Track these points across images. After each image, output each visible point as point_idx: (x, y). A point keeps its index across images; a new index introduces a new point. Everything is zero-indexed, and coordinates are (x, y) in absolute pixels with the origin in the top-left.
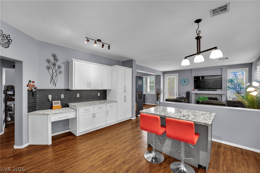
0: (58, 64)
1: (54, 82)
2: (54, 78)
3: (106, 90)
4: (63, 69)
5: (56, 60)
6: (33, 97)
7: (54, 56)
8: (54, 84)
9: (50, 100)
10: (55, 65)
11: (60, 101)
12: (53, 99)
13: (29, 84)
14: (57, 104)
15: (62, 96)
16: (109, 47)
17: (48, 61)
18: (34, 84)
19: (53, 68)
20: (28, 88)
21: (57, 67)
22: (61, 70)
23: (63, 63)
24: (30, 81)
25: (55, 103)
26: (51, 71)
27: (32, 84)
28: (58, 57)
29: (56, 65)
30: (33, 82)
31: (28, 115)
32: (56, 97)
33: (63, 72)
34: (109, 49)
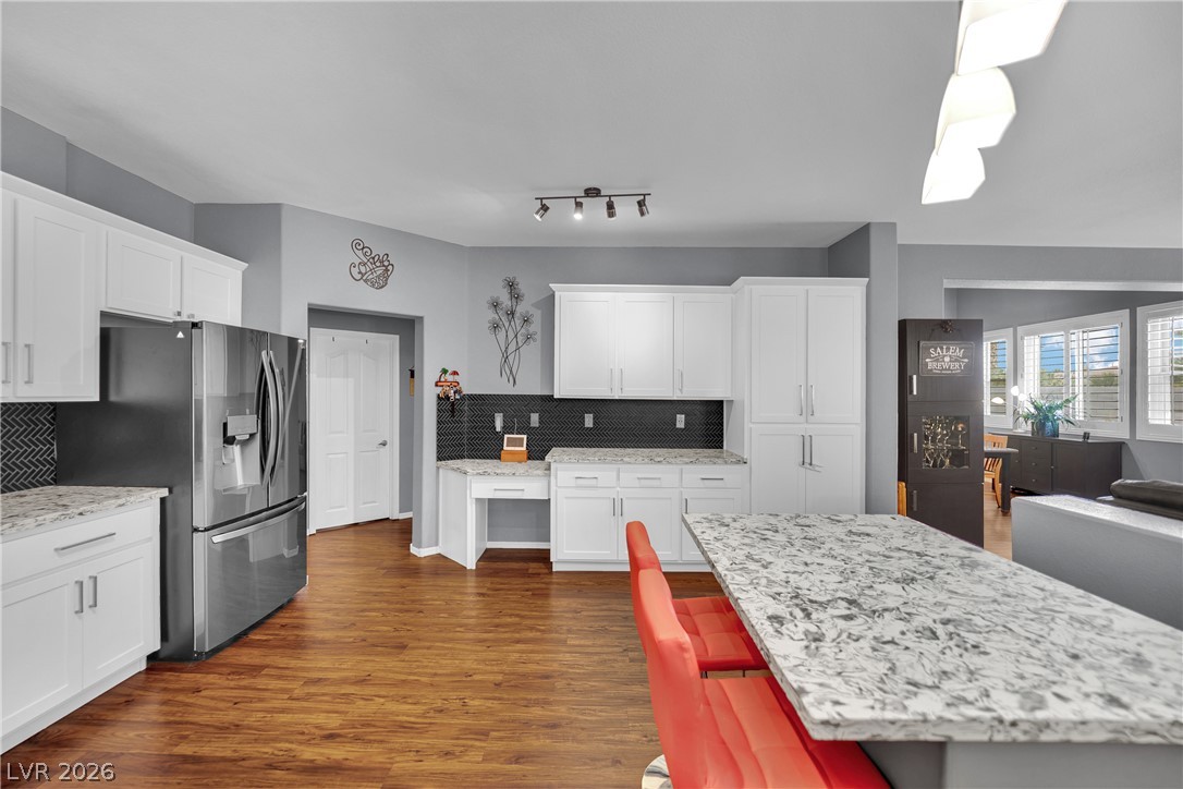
0: (520, 309)
1: (511, 371)
2: (511, 358)
3: (720, 403)
4: (536, 326)
5: (516, 297)
6: (453, 416)
7: (511, 285)
8: (511, 378)
9: (498, 429)
10: (513, 313)
11: (525, 437)
12: (507, 429)
13: (442, 379)
14: (514, 444)
15: (535, 419)
16: (641, 204)
17: (495, 305)
18: (456, 378)
19: (507, 324)
20: (439, 390)
21: (518, 322)
22: (532, 328)
23: (536, 305)
24: (445, 371)
25: (512, 442)
26: (501, 334)
27: (450, 378)
28: (522, 287)
29: (517, 315)
30: (455, 373)
31: (438, 468)
32: (516, 424)
33: (538, 337)
34: (642, 214)
